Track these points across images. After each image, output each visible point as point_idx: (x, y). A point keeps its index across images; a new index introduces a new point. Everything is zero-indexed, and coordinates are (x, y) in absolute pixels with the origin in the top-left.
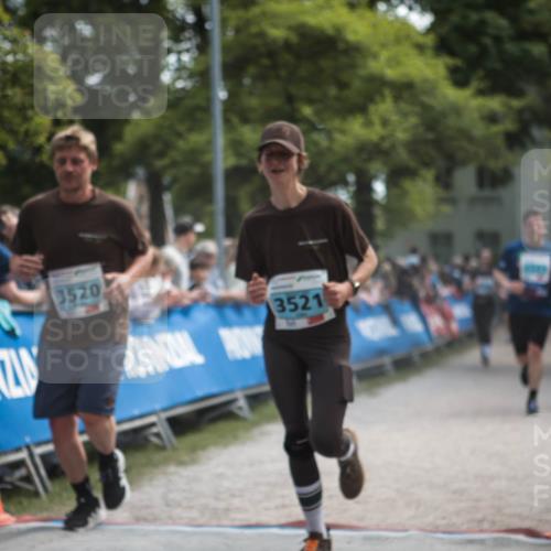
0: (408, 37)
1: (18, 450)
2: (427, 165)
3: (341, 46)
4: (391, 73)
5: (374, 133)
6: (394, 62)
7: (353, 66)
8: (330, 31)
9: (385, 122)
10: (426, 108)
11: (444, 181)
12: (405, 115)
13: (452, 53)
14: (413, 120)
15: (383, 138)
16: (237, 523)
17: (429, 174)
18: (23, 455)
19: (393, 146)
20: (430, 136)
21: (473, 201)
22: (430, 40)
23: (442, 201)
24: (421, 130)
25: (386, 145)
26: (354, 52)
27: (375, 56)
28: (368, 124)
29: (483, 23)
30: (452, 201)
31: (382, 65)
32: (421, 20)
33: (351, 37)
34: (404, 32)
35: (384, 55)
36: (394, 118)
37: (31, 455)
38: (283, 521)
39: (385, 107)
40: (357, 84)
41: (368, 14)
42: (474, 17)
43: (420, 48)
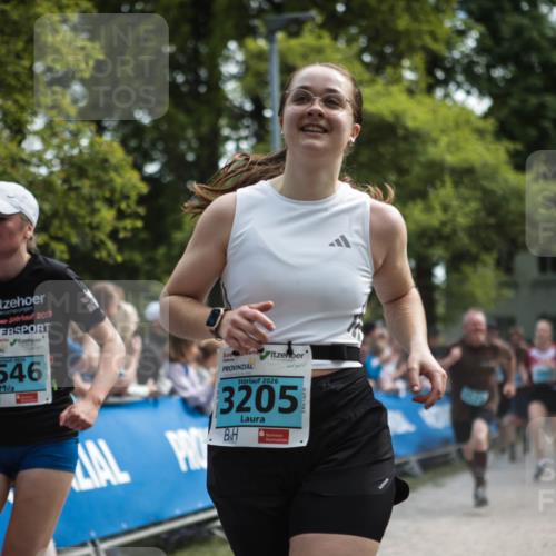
0: (468, 122)
1: (83, 545)
2: (487, 249)
3: (401, 132)
4: (450, 159)
5: (436, 219)
6: (454, 147)
7: (413, 153)
8: (390, 118)
9: (445, 208)
10: (487, 193)
11: (505, 265)
12: (466, 200)
13: (512, 137)
14: (474, 205)
15: (444, 224)
17: (489, 259)
18: (89, 550)
19: (454, 232)
20: (492, 221)
21: (536, 285)
22: (490, 124)
23: (502, 285)
24: (483, 214)
25: (447, 230)
26: (414, 138)
27: (435, 142)
28: (429, 209)
29: (542, 106)
30: (514, 285)
31: (442, 151)
32: (479, 105)
33: (410, 124)
34: (463, 118)
35: (444, 140)
36: (455, 203)
37: (96, 551)
39: (446, 192)
40: (417, 170)
41: (426, 100)
42: (533, 100)
43: (480, 133)
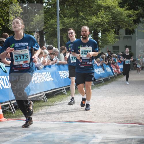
1: (7, 102)
4: (103, 4)
7: (94, 2)
11: (117, 33)
14: (109, 16)
16: (64, 121)
18: (9, 103)
19: (104, 23)
20: (114, 21)
28: (98, 17)
30: (119, 38)
37: (10, 103)
38: (76, 120)
39: (102, 13)
